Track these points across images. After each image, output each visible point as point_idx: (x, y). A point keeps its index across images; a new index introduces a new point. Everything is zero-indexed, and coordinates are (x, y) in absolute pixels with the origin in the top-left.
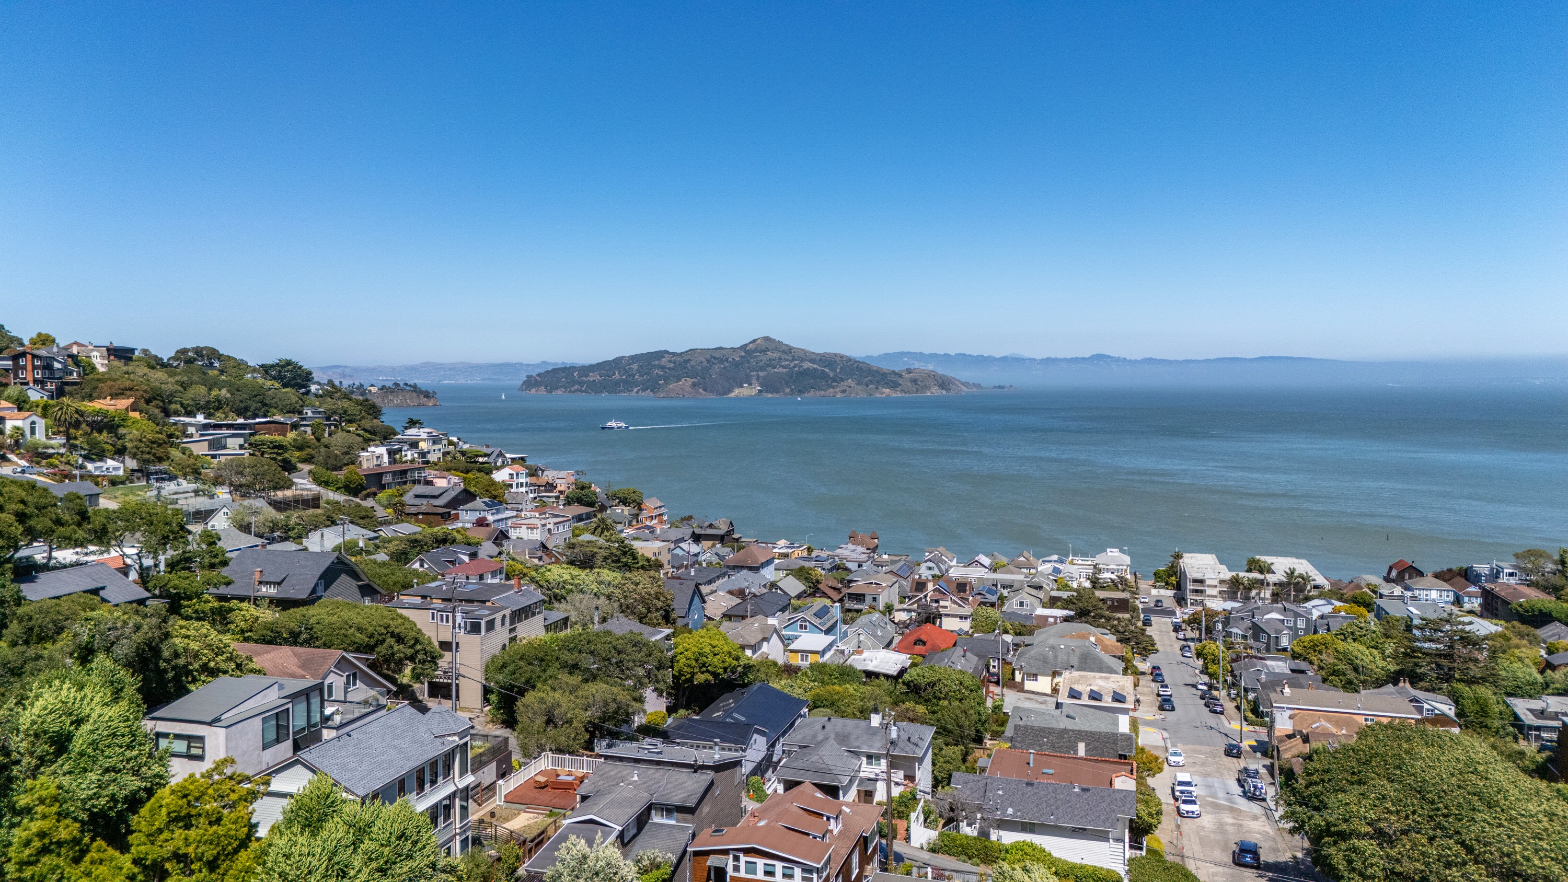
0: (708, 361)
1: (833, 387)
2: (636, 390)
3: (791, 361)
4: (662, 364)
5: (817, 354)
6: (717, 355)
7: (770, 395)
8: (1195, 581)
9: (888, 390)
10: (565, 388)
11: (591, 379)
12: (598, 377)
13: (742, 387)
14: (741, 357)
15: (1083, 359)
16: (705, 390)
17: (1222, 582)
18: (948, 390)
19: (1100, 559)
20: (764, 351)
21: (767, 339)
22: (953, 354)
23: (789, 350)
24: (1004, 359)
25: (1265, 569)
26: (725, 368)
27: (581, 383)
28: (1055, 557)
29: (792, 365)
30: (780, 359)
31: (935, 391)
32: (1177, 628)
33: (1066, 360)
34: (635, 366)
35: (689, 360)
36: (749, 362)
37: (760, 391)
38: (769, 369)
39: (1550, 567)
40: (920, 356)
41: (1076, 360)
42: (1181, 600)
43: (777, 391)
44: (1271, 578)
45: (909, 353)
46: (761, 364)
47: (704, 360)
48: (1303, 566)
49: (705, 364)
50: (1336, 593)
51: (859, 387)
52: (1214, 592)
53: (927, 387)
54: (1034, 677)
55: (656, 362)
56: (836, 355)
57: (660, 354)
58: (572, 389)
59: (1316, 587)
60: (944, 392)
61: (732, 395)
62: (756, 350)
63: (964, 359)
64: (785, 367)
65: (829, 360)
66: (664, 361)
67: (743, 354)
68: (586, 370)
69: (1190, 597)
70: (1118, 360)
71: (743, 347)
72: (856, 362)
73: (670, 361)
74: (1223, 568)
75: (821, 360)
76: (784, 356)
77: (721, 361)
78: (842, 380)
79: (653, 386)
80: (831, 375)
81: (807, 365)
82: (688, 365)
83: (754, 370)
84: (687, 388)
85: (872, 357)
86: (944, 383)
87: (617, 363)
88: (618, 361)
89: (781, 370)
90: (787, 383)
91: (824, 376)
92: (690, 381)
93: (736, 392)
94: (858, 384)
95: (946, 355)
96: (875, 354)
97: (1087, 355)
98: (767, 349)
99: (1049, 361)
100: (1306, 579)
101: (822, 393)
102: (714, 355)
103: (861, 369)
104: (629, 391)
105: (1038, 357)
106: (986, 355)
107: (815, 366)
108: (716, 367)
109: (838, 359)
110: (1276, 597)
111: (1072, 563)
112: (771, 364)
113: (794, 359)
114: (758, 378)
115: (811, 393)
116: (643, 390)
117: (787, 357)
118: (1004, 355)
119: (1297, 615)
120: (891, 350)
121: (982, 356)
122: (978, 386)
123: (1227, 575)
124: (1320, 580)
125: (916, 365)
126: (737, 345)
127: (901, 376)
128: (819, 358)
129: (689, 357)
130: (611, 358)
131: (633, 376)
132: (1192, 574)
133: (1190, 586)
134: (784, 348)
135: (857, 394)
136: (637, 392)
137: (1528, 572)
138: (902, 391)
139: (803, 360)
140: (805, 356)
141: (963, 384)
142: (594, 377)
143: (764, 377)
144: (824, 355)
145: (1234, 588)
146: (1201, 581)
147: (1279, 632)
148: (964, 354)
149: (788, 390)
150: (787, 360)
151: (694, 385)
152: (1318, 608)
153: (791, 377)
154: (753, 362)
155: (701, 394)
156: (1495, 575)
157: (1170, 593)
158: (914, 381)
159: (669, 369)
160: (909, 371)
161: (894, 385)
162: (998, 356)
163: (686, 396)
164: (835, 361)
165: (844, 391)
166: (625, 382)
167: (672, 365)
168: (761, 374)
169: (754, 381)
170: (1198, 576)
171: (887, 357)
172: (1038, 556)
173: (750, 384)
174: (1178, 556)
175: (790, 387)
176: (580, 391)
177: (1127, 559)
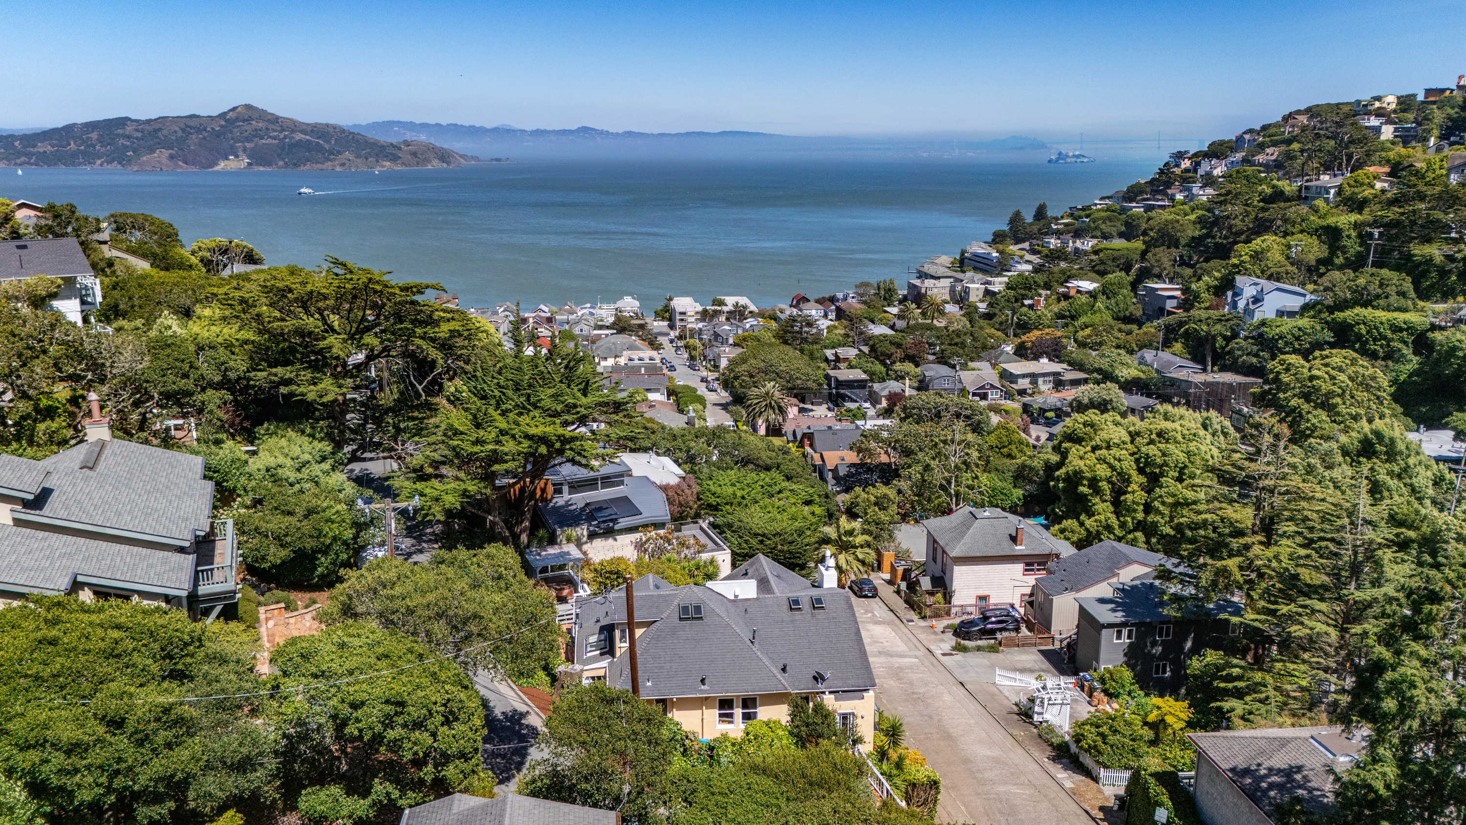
0: (183, 130)
1: (331, 160)
2: (99, 162)
3: (281, 132)
4: (127, 133)
5: (308, 125)
6: (192, 124)
7: (261, 169)
8: (681, 313)
9: (388, 164)
10: (9, 160)
11: (41, 150)
12: (49, 147)
13: (227, 159)
14: (222, 126)
15: (570, 131)
16: (186, 163)
17: (697, 313)
18: (448, 163)
19: (619, 304)
20: (248, 120)
21: (249, 107)
22: (444, 124)
23: (275, 119)
24: (496, 130)
25: (722, 303)
26: (205, 138)
27: (29, 155)
28: (588, 305)
29: (282, 136)
30: (267, 129)
31: (435, 164)
32: (672, 341)
33: (554, 131)
34: (94, 135)
35: (160, 129)
36: (231, 132)
37: (249, 164)
38: (256, 139)
39: (872, 292)
40: (411, 126)
41: (564, 132)
42: (672, 327)
43: (267, 163)
44: (725, 309)
45: (399, 122)
46: (246, 134)
47: (177, 129)
48: (743, 300)
49: (180, 133)
50: (761, 314)
51: (359, 160)
52: (693, 319)
53: (427, 161)
54: (605, 359)
55: (120, 131)
56: (327, 125)
57: (123, 122)
58: (18, 161)
59: (751, 312)
60: (445, 165)
61: (217, 168)
62: (237, 119)
63: (455, 129)
64: (274, 138)
65: (322, 131)
66: (129, 129)
67: (223, 123)
68: (32, 139)
69: (678, 324)
70: (601, 133)
71: (223, 115)
72: (350, 133)
73: (137, 130)
74: (698, 304)
75: (312, 131)
76: (271, 126)
77: (199, 130)
78: (339, 153)
79: (120, 157)
80: (327, 146)
81: (299, 136)
82: (160, 134)
83: (240, 141)
84: (164, 160)
85: (360, 125)
86: (444, 156)
87: (68, 132)
88: (69, 129)
89: (269, 141)
90: (279, 155)
91: (319, 149)
92: (166, 153)
93: (222, 165)
94: (357, 157)
95: (437, 124)
96: (364, 123)
97: (574, 128)
98: (250, 119)
99: (539, 133)
100: (745, 307)
101: (320, 166)
102: (189, 124)
103: (358, 141)
104: (90, 163)
105: (529, 129)
106: (477, 125)
107: (308, 137)
108: (194, 137)
109: (331, 130)
110: (728, 319)
111: (600, 308)
112: (257, 134)
113: (282, 130)
114: (245, 150)
115: (308, 166)
116: (108, 163)
117: (274, 127)
118: (495, 125)
119: (738, 327)
120: (381, 119)
121: (474, 127)
122: (476, 158)
123: (700, 308)
124: (753, 308)
125: (409, 136)
126: (215, 114)
127: (400, 149)
128: (309, 129)
129: (157, 126)
130: (60, 124)
131: (94, 146)
132: (679, 309)
133: (678, 317)
134: (269, 117)
135: (357, 167)
136: (101, 165)
137: (862, 295)
138: (403, 164)
139: (293, 131)
140: (294, 126)
141: (461, 156)
142: (44, 147)
143: (252, 149)
144: (316, 125)
145: (704, 315)
146: (684, 313)
147: (728, 335)
148: (456, 125)
149: (281, 163)
150: (275, 131)
151: (171, 157)
152: (750, 322)
153: (283, 149)
154: (237, 133)
155: (181, 167)
156: (845, 298)
157: (666, 323)
158: (414, 154)
159: (136, 138)
160: (407, 143)
161: (394, 158)
162: (489, 125)
163: (164, 169)
164: (328, 133)
165: (343, 165)
166: (84, 153)
167: (139, 135)
168: (248, 145)
169: (240, 153)
170: (682, 310)
171: (376, 125)
172: (577, 305)
173: (237, 156)
174: (671, 299)
175: (283, 159)
176: (28, 163)
177: (637, 304)
